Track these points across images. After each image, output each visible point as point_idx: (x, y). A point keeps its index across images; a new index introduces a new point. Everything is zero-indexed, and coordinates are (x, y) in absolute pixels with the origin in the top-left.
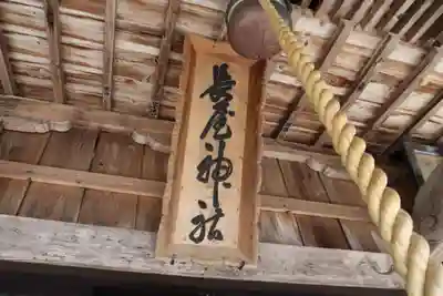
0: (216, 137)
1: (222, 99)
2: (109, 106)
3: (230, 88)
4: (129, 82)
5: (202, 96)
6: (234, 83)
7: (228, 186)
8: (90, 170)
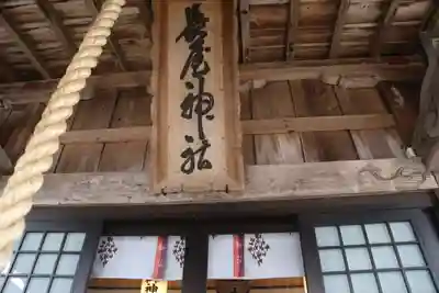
0: (195, 74)
1: (197, 37)
2: (122, 68)
3: (204, 25)
4: (132, 43)
5: (177, 40)
6: (207, 20)
7: (211, 118)
8: (110, 127)
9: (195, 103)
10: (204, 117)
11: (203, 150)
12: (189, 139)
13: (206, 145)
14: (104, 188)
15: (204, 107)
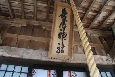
0: (62, 27)
1: (64, 17)
2: (36, 19)
3: (66, 14)
4: (40, 13)
5: (59, 17)
7: (65, 39)
9: (62, 35)
10: (64, 39)
11: (62, 48)
12: (59, 44)
13: (63, 46)
14: (33, 54)
15: (64, 36)
